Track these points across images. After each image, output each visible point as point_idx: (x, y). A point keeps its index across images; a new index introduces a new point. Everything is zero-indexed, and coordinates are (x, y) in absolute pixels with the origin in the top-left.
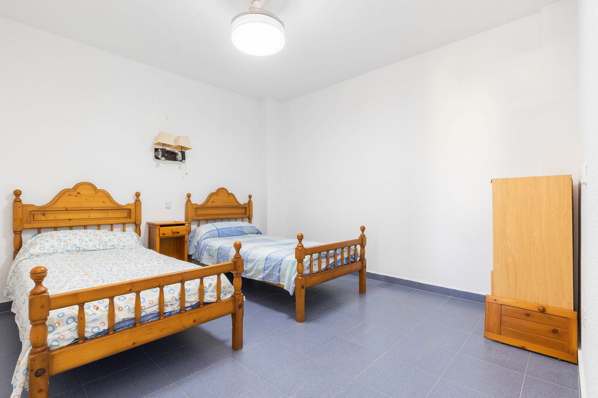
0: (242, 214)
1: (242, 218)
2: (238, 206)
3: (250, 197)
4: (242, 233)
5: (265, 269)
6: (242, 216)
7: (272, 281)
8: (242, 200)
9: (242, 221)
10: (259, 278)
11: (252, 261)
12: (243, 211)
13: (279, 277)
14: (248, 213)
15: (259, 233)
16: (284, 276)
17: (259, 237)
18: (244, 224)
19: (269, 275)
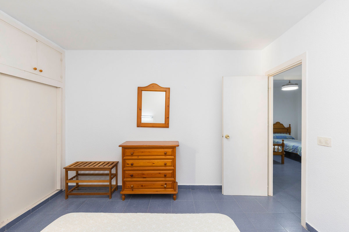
0: (286, 131)
1: (286, 133)
2: (284, 128)
3: (290, 125)
4: (286, 138)
5: (292, 149)
6: (286, 132)
7: (295, 152)
8: (286, 126)
9: (286, 134)
10: (291, 151)
11: (288, 146)
12: (287, 130)
13: (297, 151)
14: (289, 131)
15: (293, 139)
16: (298, 151)
17: (294, 140)
18: (287, 135)
19: (294, 150)
